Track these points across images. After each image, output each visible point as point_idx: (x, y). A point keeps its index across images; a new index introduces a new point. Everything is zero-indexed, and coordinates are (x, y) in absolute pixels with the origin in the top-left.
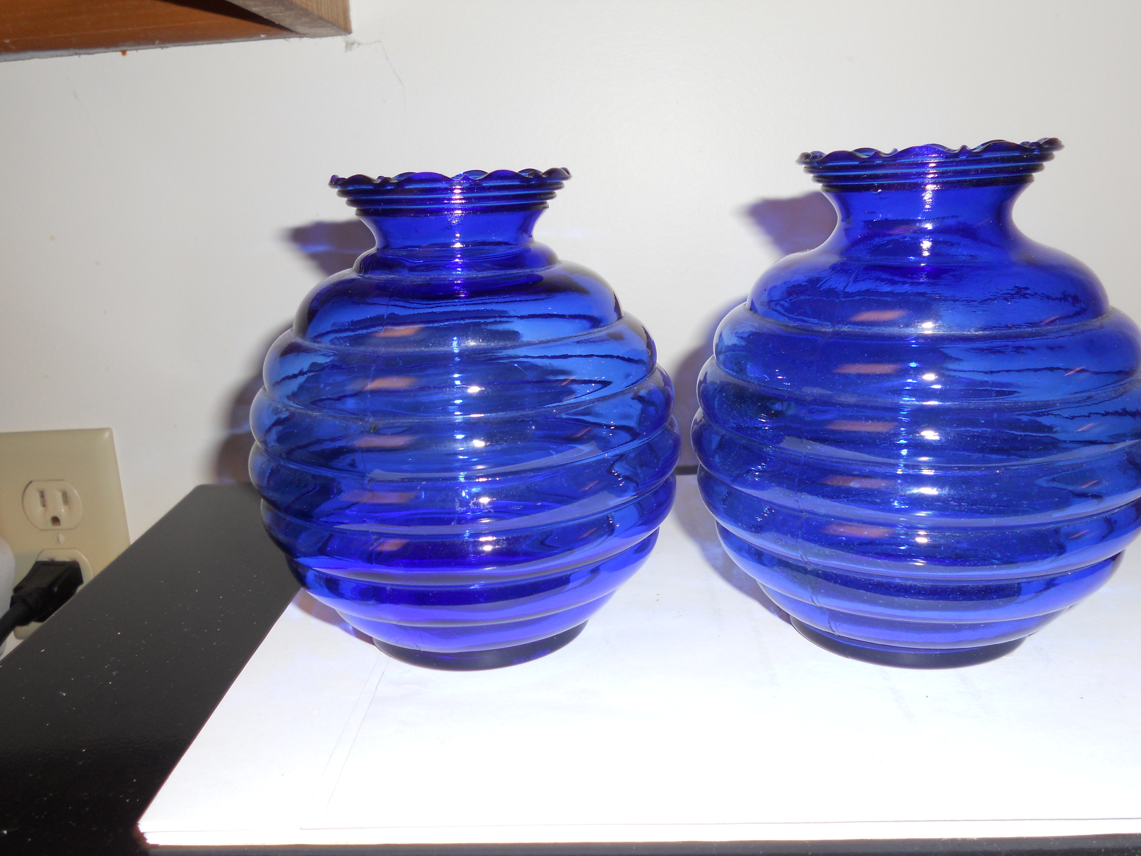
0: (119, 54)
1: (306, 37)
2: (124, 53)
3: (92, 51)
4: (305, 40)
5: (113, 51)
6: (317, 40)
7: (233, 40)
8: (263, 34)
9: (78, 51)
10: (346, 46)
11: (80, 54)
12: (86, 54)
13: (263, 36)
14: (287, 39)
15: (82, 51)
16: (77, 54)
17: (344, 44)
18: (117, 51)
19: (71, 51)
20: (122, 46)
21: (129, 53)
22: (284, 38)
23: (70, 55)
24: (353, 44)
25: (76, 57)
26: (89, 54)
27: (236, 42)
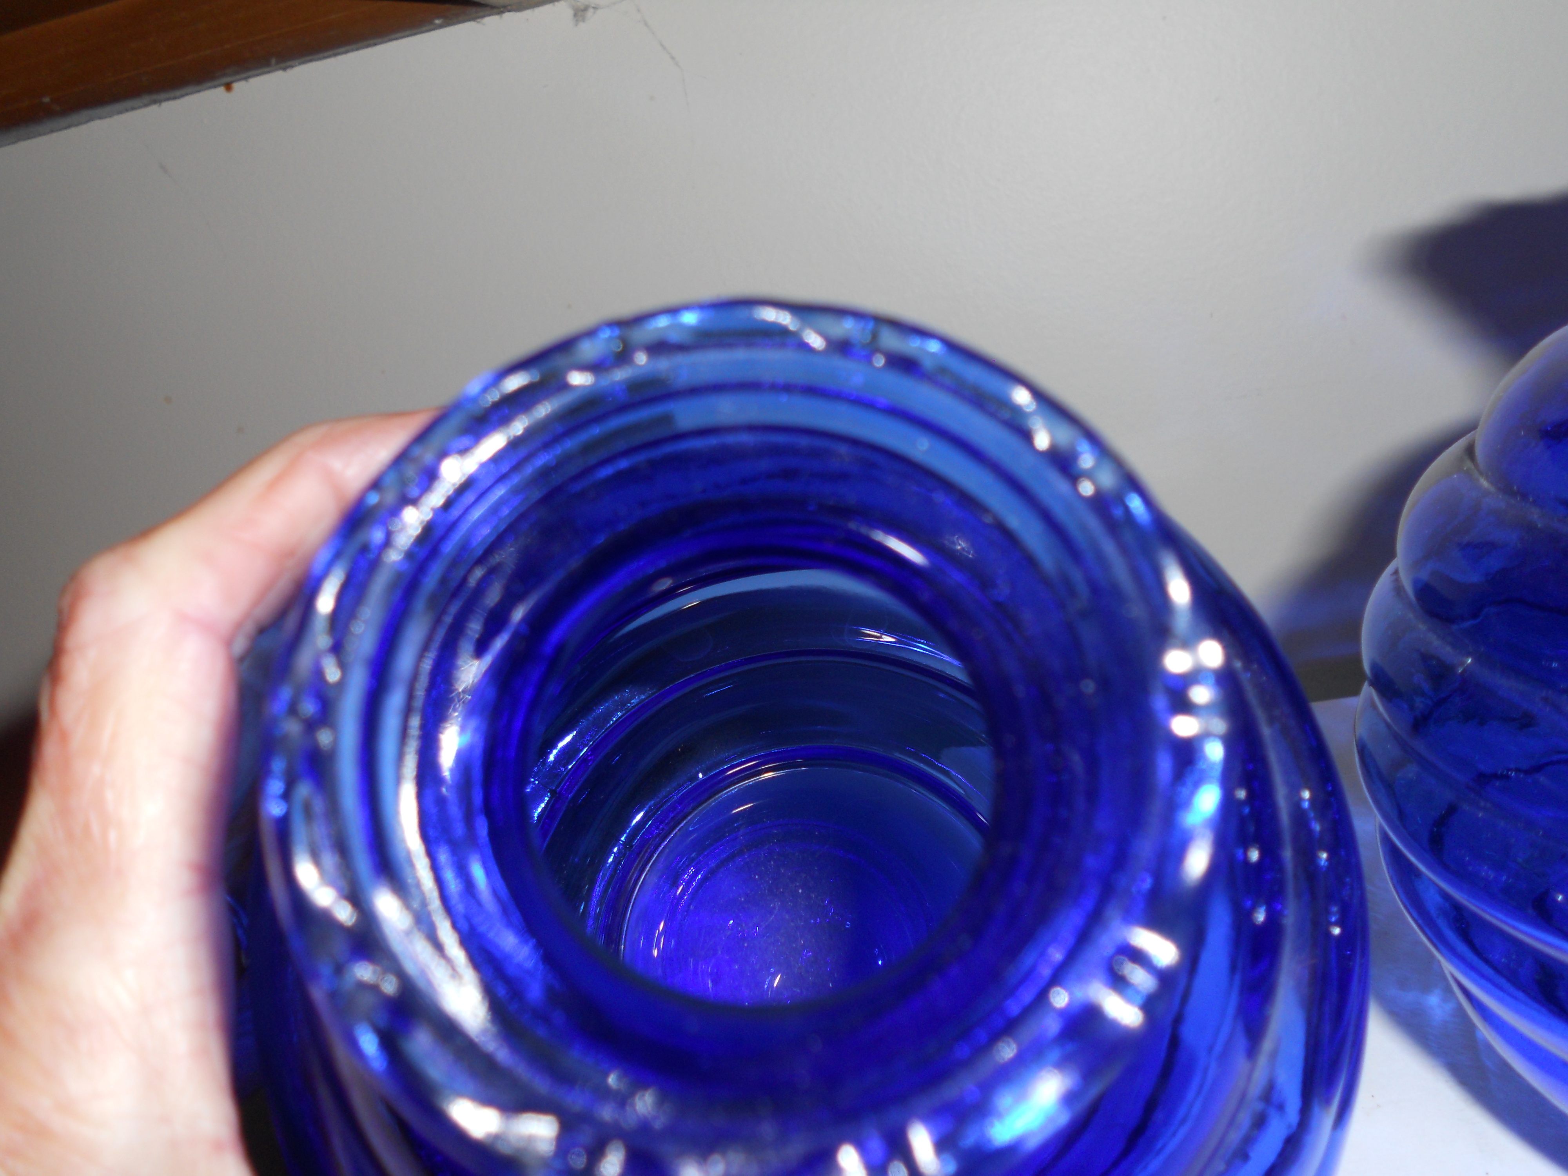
0: (221, 90)
1: (509, 11)
2: (228, 87)
3: (178, 93)
4: (507, 15)
5: (210, 88)
6: (527, 13)
7: (393, 36)
8: (438, 17)
9: (155, 97)
10: (575, 15)
11: (159, 102)
12: (168, 99)
13: (437, 22)
14: (479, 20)
15: (163, 96)
16: (155, 102)
17: (570, 12)
18: (215, 87)
19: (146, 99)
20: (225, 75)
21: (236, 86)
22: (474, 19)
23: (146, 105)
24: (586, 9)
25: (154, 108)
26: (175, 98)
27: (396, 39)
